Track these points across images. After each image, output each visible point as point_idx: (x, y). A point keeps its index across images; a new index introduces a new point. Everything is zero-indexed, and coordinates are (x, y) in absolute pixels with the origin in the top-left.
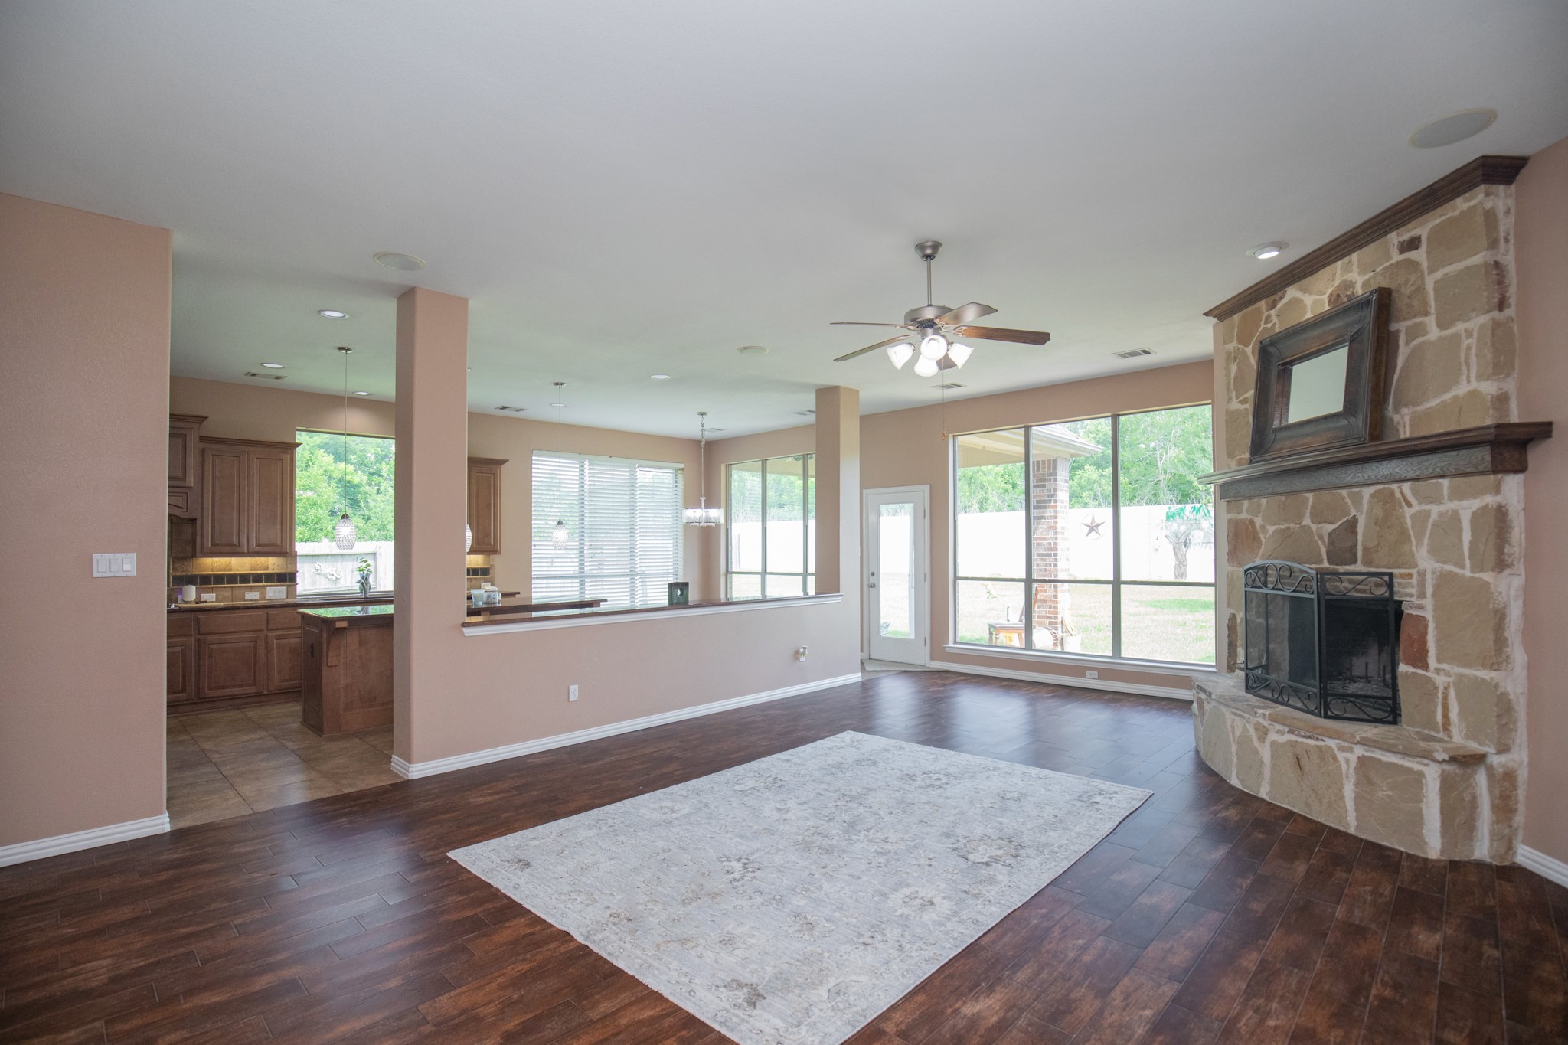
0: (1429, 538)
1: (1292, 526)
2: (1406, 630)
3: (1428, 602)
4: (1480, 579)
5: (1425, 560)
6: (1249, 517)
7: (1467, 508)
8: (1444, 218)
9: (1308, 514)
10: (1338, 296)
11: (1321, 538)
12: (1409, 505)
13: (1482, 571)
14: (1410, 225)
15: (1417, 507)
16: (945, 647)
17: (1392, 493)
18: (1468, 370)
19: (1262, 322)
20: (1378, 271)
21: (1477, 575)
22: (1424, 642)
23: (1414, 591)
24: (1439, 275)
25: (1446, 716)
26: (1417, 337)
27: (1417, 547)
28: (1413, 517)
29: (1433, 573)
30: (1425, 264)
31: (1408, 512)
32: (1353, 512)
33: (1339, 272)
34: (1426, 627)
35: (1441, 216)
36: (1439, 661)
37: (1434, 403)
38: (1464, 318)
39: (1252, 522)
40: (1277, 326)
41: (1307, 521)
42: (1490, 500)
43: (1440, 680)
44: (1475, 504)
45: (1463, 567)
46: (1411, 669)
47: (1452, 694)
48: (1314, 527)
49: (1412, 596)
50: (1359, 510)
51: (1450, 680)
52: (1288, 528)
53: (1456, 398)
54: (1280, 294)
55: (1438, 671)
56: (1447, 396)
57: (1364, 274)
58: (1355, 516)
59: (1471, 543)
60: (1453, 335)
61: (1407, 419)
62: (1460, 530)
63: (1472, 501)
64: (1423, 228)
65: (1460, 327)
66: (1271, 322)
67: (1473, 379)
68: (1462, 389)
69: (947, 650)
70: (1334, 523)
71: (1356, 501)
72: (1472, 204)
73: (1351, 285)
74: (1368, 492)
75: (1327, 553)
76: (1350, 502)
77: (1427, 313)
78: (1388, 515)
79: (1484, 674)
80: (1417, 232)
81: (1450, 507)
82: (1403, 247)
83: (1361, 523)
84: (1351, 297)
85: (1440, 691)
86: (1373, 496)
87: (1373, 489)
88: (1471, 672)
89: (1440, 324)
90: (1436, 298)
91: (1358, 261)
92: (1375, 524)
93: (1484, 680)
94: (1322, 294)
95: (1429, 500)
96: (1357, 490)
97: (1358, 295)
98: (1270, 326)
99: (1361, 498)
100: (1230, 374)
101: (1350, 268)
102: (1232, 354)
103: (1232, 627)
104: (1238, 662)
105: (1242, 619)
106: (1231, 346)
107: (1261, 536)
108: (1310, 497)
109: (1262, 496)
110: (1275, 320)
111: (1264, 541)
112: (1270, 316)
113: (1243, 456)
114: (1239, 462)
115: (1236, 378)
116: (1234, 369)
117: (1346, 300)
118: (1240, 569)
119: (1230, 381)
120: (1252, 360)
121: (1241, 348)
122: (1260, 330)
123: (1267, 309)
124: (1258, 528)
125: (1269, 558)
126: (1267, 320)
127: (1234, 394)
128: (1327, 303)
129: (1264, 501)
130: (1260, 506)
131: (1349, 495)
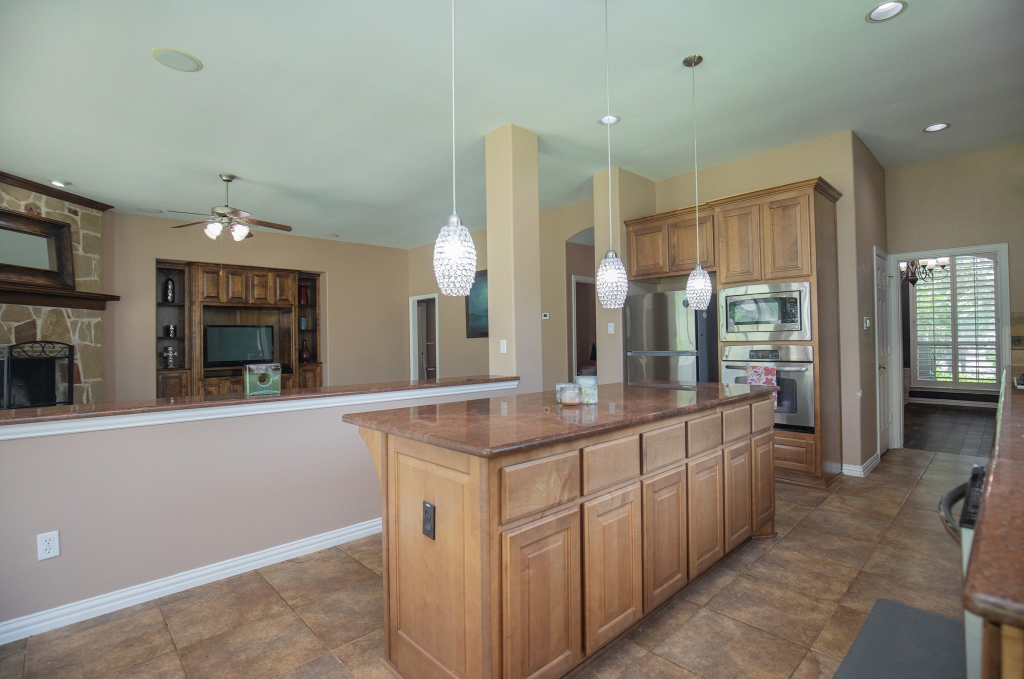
0: (79, 332)
3: (79, 356)
4: (98, 347)
5: (76, 340)
7: (93, 321)
8: (88, 212)
10: (31, 209)
11: (9, 330)
12: (69, 317)
14: (75, 205)
15: (73, 319)
17: (61, 312)
18: (95, 273)
20: (57, 212)
21: (97, 345)
22: (79, 372)
24: (85, 232)
25: (88, 398)
26: (75, 250)
27: (73, 335)
28: (71, 323)
29: (78, 345)
30: (79, 224)
31: (68, 321)
32: (35, 317)
33: (32, 196)
34: (78, 366)
35: (87, 211)
36: (85, 379)
37: (82, 279)
38: (93, 253)
42: (99, 319)
43: (86, 386)
44: (96, 320)
45: (92, 343)
47: (90, 390)
48: (3, 323)
50: (39, 316)
51: (90, 385)
53: (90, 280)
55: (85, 383)
56: (88, 279)
57: (48, 208)
58: (35, 320)
59: (95, 334)
60: (89, 257)
62: (91, 329)
63: (94, 319)
64: (81, 210)
65: (91, 255)
67: (96, 276)
68: (93, 279)
70: (19, 322)
71: (38, 313)
72: (99, 215)
73: (38, 208)
74: (46, 309)
75: (16, 337)
76: (32, 312)
77: (79, 243)
78: (59, 321)
79: (100, 379)
80: (78, 209)
81: (86, 320)
82: (70, 211)
83: (40, 323)
84: (39, 214)
85: (85, 390)
86: (50, 311)
87: (50, 308)
88: (95, 380)
89: (84, 250)
90: (83, 240)
91: (46, 200)
92: (50, 324)
93: (100, 381)
94: (18, 200)
95: (78, 317)
96: (38, 307)
97: (44, 216)
99: (40, 311)
101: (40, 199)
108: (4, 306)
117: (35, 213)
128: (23, 208)
131: (33, 309)
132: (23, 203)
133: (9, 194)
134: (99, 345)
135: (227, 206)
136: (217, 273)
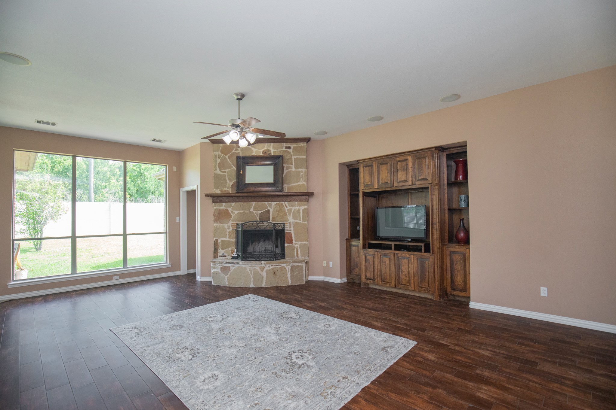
0: (292, 214)
1: (245, 211)
2: (287, 237)
3: (292, 229)
4: (305, 223)
5: (291, 219)
6: (226, 208)
7: (302, 208)
9: (252, 208)
10: (266, 152)
11: (257, 215)
12: (287, 207)
13: (305, 221)
14: (289, 143)
15: (289, 208)
16: (7, 285)
17: (282, 204)
18: (302, 180)
19: (234, 150)
20: (279, 150)
21: (304, 222)
22: (292, 238)
23: (288, 227)
24: (296, 157)
25: (297, 253)
26: (289, 169)
27: (289, 217)
28: (288, 210)
29: (293, 222)
30: (292, 153)
31: (286, 209)
32: (269, 208)
33: (266, 146)
34: (292, 234)
35: (296, 144)
36: (295, 242)
37: (294, 185)
38: (301, 168)
39: (227, 210)
40: (240, 153)
41: (252, 210)
42: (306, 207)
43: (296, 246)
44: (303, 207)
45: (301, 221)
46: (288, 245)
47: (299, 248)
48: (254, 212)
49: (287, 228)
50: (271, 207)
51: (298, 245)
52: (244, 212)
53: (299, 185)
55: (295, 244)
56: (297, 184)
57: (274, 149)
59: (302, 215)
60: (298, 171)
61: (286, 187)
62: (300, 213)
63: (302, 207)
64: (292, 145)
65: (300, 170)
66: (238, 151)
67: (303, 181)
68: (300, 183)
69: (9, 287)
70: (262, 211)
71: (270, 205)
72: (304, 145)
73: (270, 151)
74: (274, 203)
75: (260, 219)
76: (268, 205)
77: (292, 164)
78: (281, 209)
79: (306, 243)
80: (290, 145)
81: (297, 208)
82: (286, 147)
83: (271, 211)
84: (270, 154)
85: (296, 248)
86: (276, 204)
87: (276, 203)
88: (302, 243)
89: (295, 168)
90: (294, 162)
91: (273, 146)
92: (276, 211)
93: (306, 244)
94: (259, 150)
95: (292, 206)
96: (271, 202)
97: (272, 154)
98: (237, 152)
99: (272, 205)
100: (216, 162)
101: (270, 146)
102: (218, 156)
103: (216, 244)
104: (219, 254)
105: (222, 241)
106: (217, 153)
107: (232, 214)
108: (254, 203)
109: (233, 202)
110: (239, 151)
111: (233, 216)
112: (238, 149)
113: (223, 189)
114: (221, 191)
115: (219, 164)
116: (219, 161)
117: (268, 154)
118: (222, 225)
119: (216, 164)
120: (228, 160)
121: (223, 155)
122: (232, 152)
123: (237, 147)
124: (230, 212)
125: (235, 221)
126: (236, 150)
127: (218, 169)
128: (262, 153)
129: (233, 204)
130: (231, 205)
131: (268, 204)
132: (262, 151)
133: (255, 148)
134: (306, 222)
135: (239, 119)
136: (371, 166)
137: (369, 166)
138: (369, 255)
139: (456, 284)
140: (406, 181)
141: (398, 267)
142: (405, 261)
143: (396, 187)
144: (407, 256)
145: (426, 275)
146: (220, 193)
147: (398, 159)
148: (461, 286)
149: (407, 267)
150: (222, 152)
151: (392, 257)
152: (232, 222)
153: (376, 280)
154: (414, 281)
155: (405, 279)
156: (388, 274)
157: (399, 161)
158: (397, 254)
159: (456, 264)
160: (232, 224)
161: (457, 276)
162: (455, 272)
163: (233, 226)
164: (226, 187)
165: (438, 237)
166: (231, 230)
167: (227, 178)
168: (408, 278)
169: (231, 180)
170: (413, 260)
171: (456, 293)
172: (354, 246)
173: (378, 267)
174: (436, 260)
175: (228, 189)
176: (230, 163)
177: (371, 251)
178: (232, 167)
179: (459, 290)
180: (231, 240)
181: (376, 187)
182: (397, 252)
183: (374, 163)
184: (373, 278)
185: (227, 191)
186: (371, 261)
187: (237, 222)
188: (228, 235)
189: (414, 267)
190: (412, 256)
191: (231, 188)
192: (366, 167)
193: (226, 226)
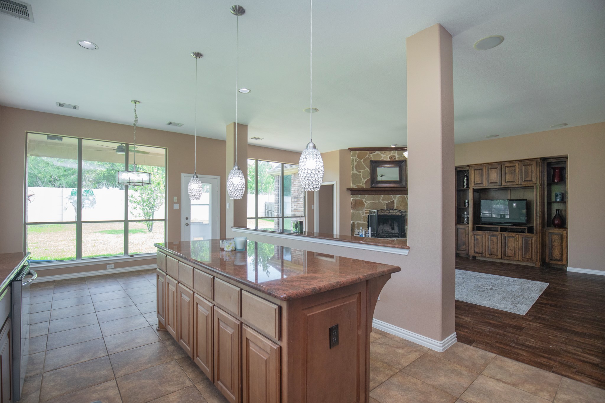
6: (361, 199)
9: (381, 199)
10: (391, 157)
11: (385, 204)
17: (404, 196)
32: (394, 199)
33: (392, 153)
39: (362, 200)
40: (372, 158)
41: (381, 201)
50: (395, 199)
52: (375, 202)
54: (374, 151)
57: (399, 155)
70: (388, 201)
71: (395, 197)
73: (395, 156)
75: (387, 207)
76: (393, 198)
83: (396, 201)
84: (395, 159)
86: (399, 197)
87: (399, 195)
91: (397, 153)
92: (400, 202)
94: (387, 155)
96: (395, 195)
97: (397, 159)
98: (369, 157)
99: (396, 197)
100: (354, 164)
101: (395, 153)
102: (354, 160)
103: (353, 225)
104: (355, 233)
105: (357, 223)
106: (354, 158)
107: (365, 203)
108: (382, 195)
109: (366, 194)
110: (372, 156)
111: (366, 205)
112: (370, 155)
113: (359, 185)
114: (357, 186)
115: (356, 166)
116: (355, 164)
117: (394, 159)
118: (357, 211)
119: (354, 166)
120: (363, 163)
121: (358, 159)
122: (366, 157)
123: (369, 153)
124: (364, 202)
125: (368, 209)
126: (369, 156)
127: (355, 170)
128: (389, 158)
129: (367, 196)
130: (365, 197)
131: (393, 196)
132: (389, 156)
133: (383, 154)
136: (482, 169)
137: (479, 170)
138: (478, 235)
139: (554, 256)
140: (514, 181)
141: (504, 245)
142: (511, 239)
143: (503, 185)
144: (513, 235)
145: (529, 249)
146: (356, 187)
147: (506, 165)
148: (557, 257)
149: (512, 243)
150: (358, 157)
151: (500, 237)
152: (365, 210)
153: (484, 253)
154: (519, 254)
155: (511, 252)
156: (496, 249)
157: (507, 167)
158: (504, 234)
159: (554, 242)
160: (365, 211)
161: (555, 250)
162: (554, 247)
163: (366, 212)
164: (361, 183)
165: (540, 222)
166: (364, 215)
167: (362, 177)
168: (513, 252)
169: (364, 178)
170: (519, 238)
171: (553, 262)
172: (461, 229)
173: (486, 244)
174: (538, 239)
175: (362, 184)
176: (364, 165)
177: (480, 232)
178: (366, 169)
179: (557, 260)
180: (365, 223)
181: (485, 185)
182: (504, 233)
183: (484, 167)
184: (481, 252)
185: (362, 186)
186: (479, 239)
187: (370, 210)
188: (362, 219)
189: (519, 244)
190: (518, 236)
191: (365, 184)
192: (476, 170)
193: (361, 212)
